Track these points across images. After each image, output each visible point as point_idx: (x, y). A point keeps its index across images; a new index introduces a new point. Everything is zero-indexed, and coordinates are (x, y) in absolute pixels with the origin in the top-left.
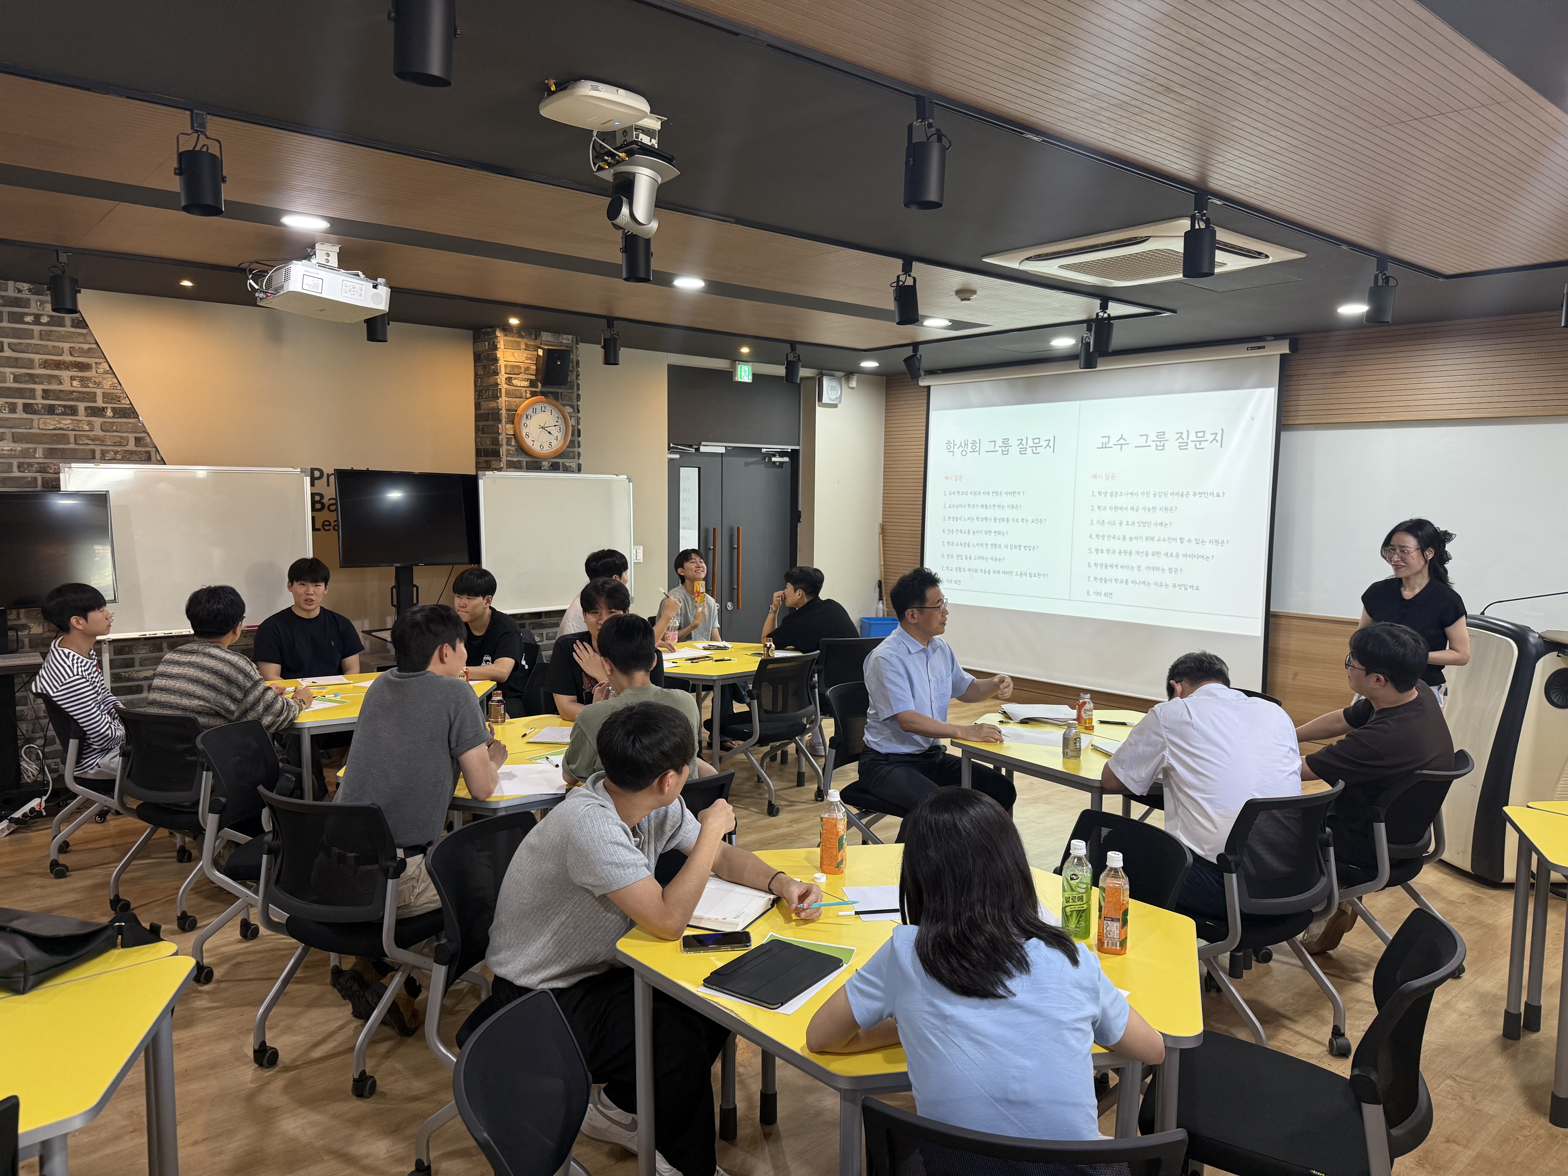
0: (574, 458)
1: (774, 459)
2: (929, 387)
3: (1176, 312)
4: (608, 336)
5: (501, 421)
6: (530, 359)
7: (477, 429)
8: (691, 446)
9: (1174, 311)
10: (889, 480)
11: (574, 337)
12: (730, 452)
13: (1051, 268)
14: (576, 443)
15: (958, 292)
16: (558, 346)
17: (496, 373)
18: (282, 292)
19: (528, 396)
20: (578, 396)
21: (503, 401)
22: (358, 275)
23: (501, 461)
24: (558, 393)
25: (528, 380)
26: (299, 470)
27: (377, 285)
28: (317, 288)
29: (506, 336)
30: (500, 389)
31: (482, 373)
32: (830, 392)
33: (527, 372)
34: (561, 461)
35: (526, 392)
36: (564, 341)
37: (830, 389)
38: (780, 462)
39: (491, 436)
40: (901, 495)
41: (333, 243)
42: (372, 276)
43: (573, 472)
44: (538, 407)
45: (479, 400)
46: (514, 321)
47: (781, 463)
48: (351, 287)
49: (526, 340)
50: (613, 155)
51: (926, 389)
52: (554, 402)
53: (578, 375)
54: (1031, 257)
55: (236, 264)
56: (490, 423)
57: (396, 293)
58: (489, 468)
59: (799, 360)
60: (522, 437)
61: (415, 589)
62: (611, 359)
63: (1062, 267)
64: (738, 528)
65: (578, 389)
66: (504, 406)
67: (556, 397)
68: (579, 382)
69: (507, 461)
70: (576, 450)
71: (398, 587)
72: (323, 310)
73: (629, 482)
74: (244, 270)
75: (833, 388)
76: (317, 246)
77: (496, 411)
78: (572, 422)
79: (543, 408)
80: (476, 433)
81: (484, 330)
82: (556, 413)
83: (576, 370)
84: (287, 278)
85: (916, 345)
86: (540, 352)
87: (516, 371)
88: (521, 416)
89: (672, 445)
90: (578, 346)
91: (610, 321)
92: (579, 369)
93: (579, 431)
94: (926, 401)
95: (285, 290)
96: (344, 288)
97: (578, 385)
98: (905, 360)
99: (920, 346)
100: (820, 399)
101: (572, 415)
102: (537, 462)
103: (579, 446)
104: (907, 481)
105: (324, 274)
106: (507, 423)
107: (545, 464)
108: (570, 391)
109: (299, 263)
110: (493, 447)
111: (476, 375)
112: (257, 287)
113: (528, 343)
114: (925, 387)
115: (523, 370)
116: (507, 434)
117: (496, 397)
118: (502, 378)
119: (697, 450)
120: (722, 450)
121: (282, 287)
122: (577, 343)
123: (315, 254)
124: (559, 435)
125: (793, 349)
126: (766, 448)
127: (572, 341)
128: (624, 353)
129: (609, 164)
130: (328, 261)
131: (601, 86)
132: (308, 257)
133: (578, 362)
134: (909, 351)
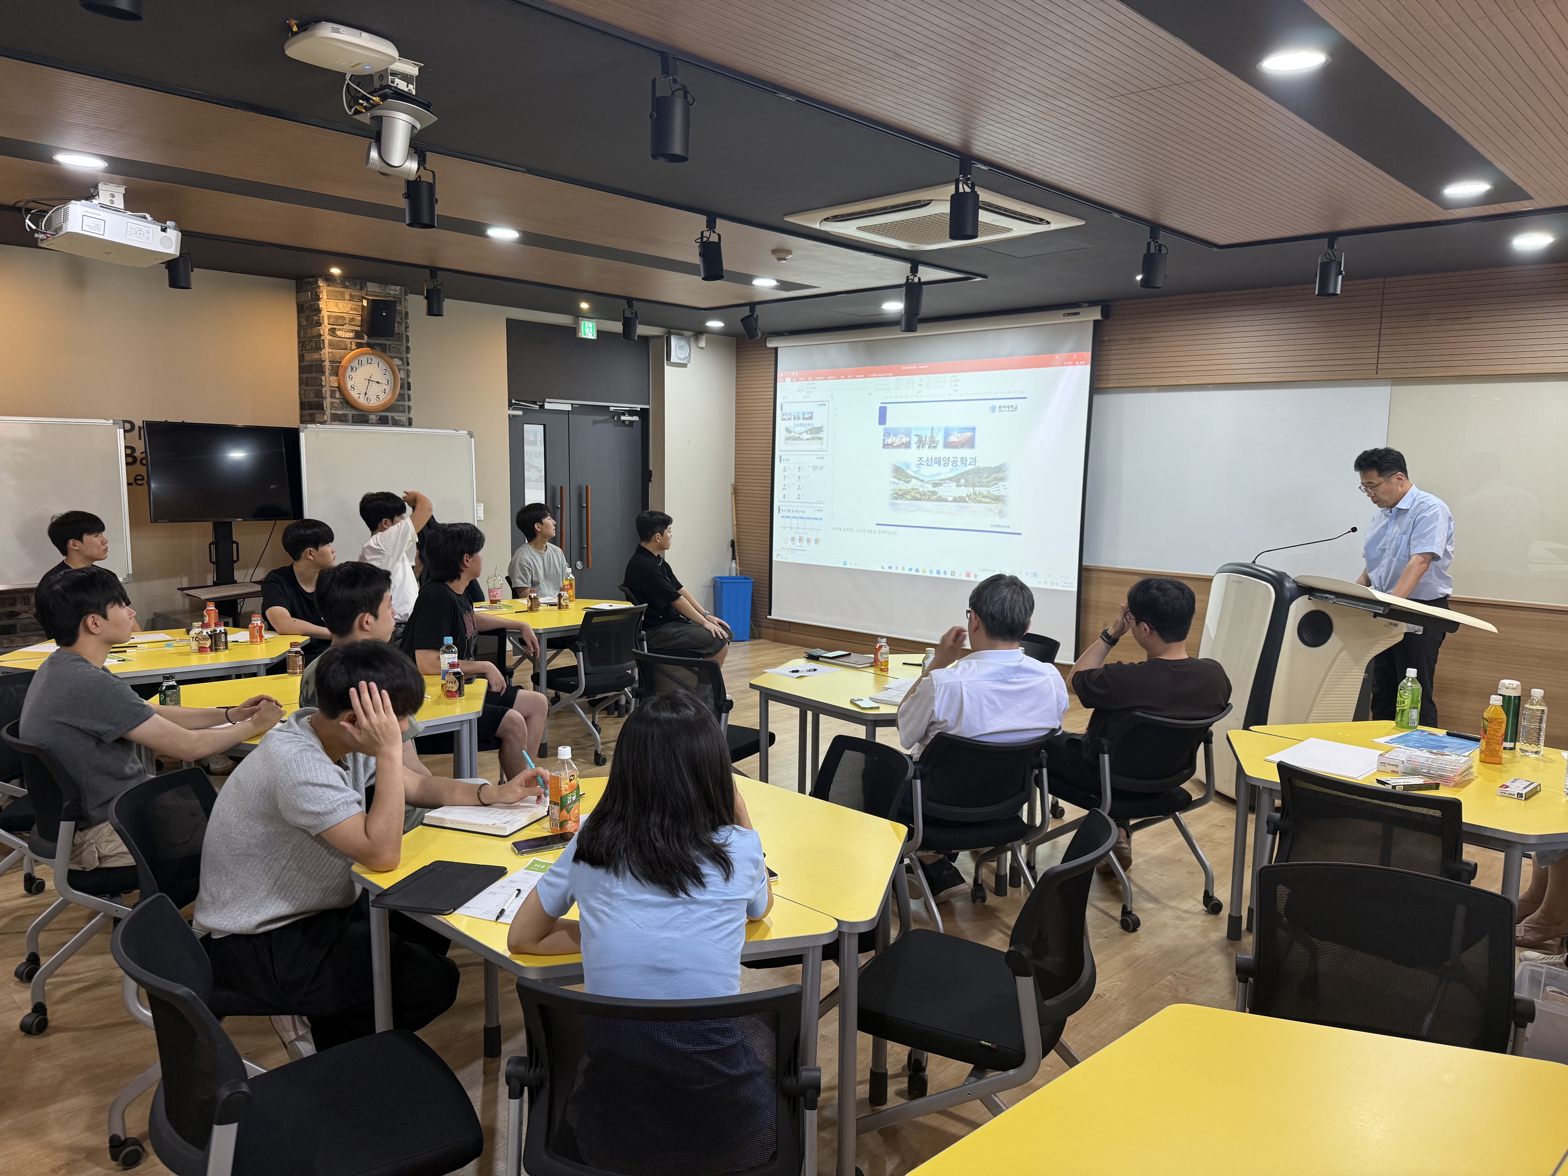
0: (404, 412)
1: (623, 418)
2: (776, 349)
3: (987, 278)
4: (432, 287)
5: (324, 372)
6: (355, 310)
7: (301, 382)
8: (535, 403)
9: (985, 276)
10: (741, 441)
11: (403, 288)
12: (576, 410)
13: (849, 229)
14: (406, 397)
15: (774, 252)
16: (385, 297)
17: (319, 324)
18: (61, 233)
19: (354, 347)
20: (408, 348)
21: (326, 353)
22: (145, 218)
23: (324, 414)
24: (385, 345)
25: (352, 331)
26: (111, 421)
27: (166, 228)
28: (99, 229)
29: (328, 285)
30: (323, 340)
31: (305, 324)
32: (678, 352)
33: (352, 323)
34: (389, 414)
35: (351, 344)
36: (392, 292)
37: (678, 349)
38: (629, 421)
39: (315, 388)
40: (752, 456)
41: (119, 184)
42: (160, 218)
43: (403, 426)
44: (364, 359)
45: (303, 352)
46: (335, 271)
47: (631, 422)
48: (137, 230)
49: (350, 290)
50: (367, 99)
51: (774, 351)
52: (383, 355)
53: (407, 327)
54: (828, 218)
55: (11, 203)
56: (314, 375)
57: (187, 236)
58: (313, 421)
59: (636, 317)
60: (347, 389)
61: (235, 545)
62: (434, 310)
63: (859, 228)
64: (587, 487)
65: (407, 341)
66: (327, 358)
67: (384, 349)
68: (408, 334)
69: (331, 414)
70: (406, 403)
71: (216, 543)
72: (110, 253)
73: (471, 437)
74: (20, 209)
75: (681, 347)
76: (100, 186)
77: (319, 363)
78: (402, 375)
79: (370, 361)
80: (300, 385)
81: (306, 280)
82: (383, 366)
83: (405, 321)
84: (66, 219)
85: (752, 305)
86: (365, 303)
87: (340, 322)
88: (346, 368)
89: (514, 401)
90: (407, 297)
91: (434, 271)
92: (408, 321)
93: (409, 384)
94: (773, 362)
95: (64, 231)
96: (128, 230)
97: (407, 337)
98: (742, 320)
99: (757, 307)
100: (669, 358)
101: (400, 367)
102: (363, 415)
103: (409, 400)
104: (758, 441)
105: (104, 214)
106: (331, 374)
107: (373, 417)
108: (399, 343)
109: (78, 203)
110: (317, 400)
111: (299, 325)
112: (34, 227)
113: (353, 293)
114: (772, 348)
115: (347, 321)
116: (331, 387)
117: (319, 348)
118: (325, 329)
119: (542, 407)
120: (568, 408)
121: (61, 228)
122: (406, 295)
123: (98, 195)
124: (388, 388)
125: (630, 306)
126: (614, 406)
127: (401, 292)
128: (448, 304)
129: (365, 108)
130: (112, 202)
131: (342, 28)
132: (89, 197)
133: (407, 314)
134: (746, 311)
